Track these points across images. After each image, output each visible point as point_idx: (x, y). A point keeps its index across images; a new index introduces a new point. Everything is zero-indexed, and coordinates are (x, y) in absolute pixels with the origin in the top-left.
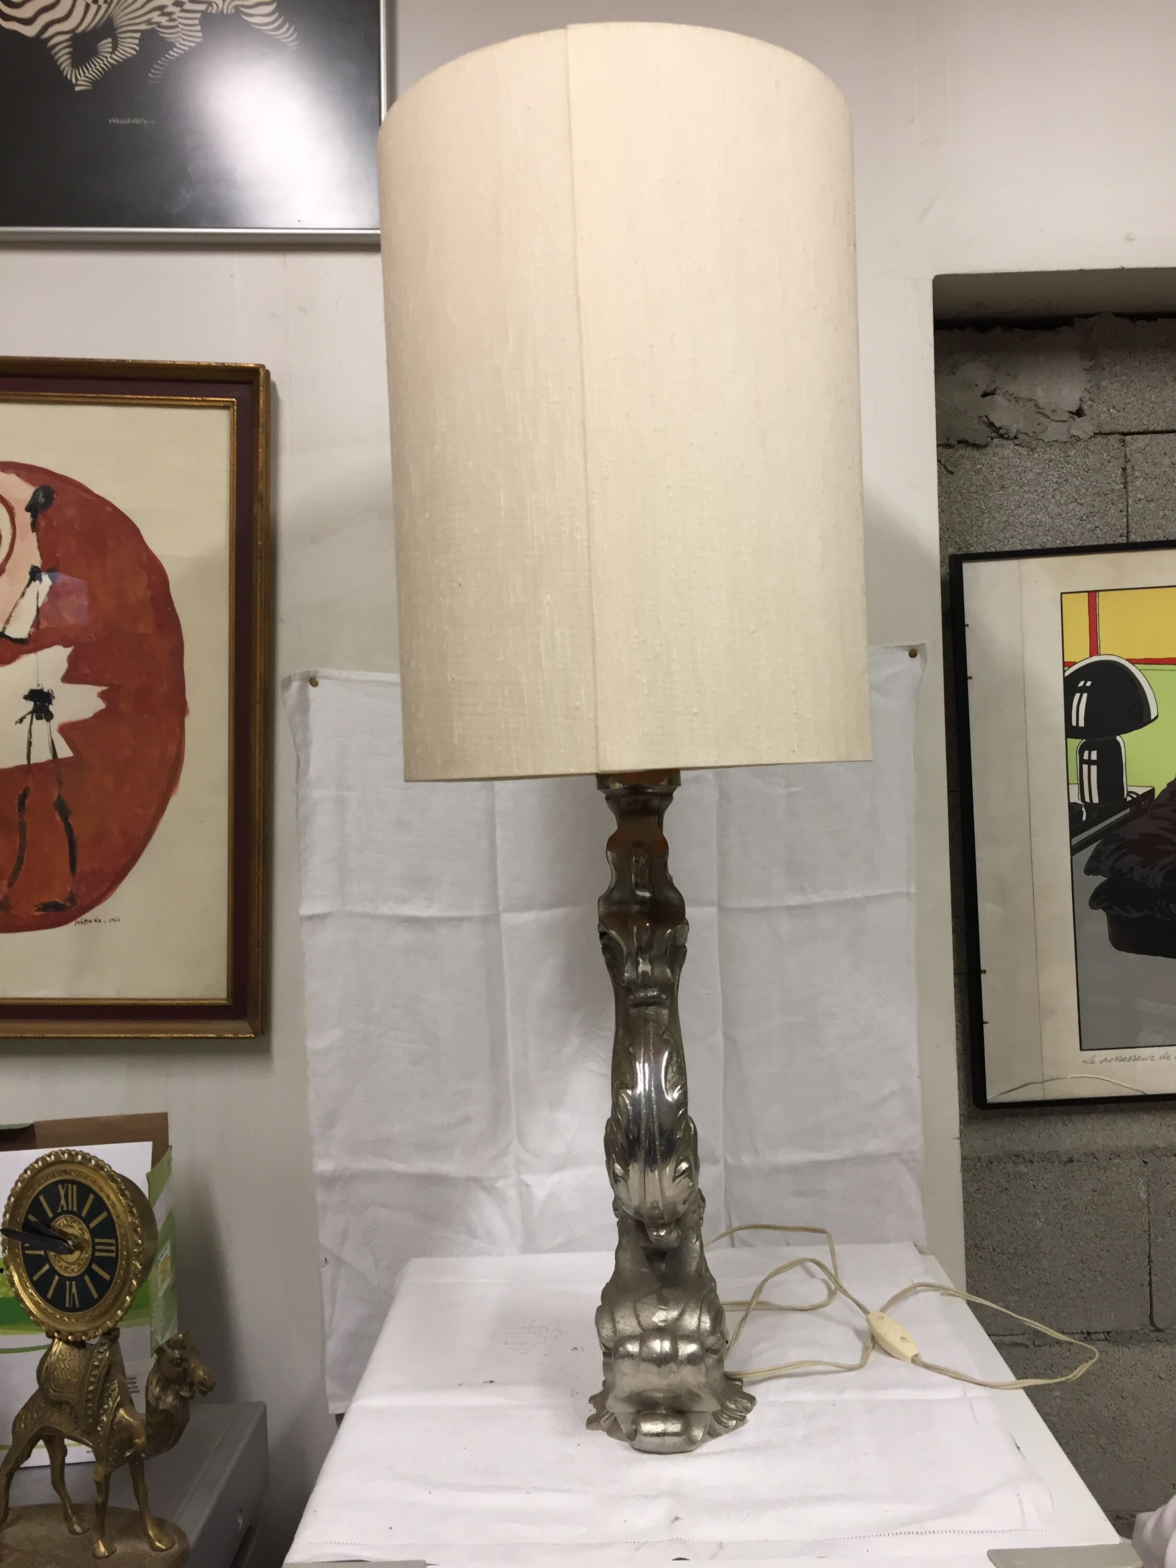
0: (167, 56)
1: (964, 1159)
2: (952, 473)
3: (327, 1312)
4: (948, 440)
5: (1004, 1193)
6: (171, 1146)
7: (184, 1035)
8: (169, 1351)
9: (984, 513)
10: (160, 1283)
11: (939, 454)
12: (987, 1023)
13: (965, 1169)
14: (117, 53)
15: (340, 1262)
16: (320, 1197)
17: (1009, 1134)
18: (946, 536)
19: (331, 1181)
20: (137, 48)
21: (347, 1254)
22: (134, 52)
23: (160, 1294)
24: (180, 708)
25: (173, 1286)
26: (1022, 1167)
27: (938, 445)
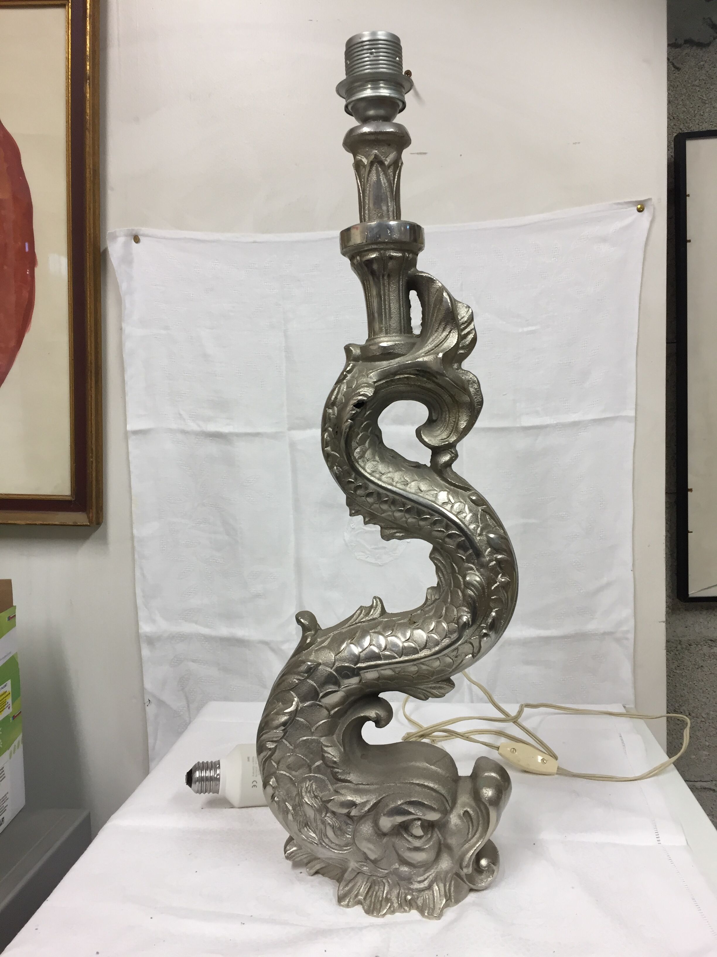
1: (668, 641)
2: (678, 69)
3: (151, 741)
4: (676, 40)
5: (699, 670)
6: (15, 606)
7: (35, 522)
9: (706, 104)
11: (669, 54)
12: (691, 530)
13: (669, 650)
15: (160, 703)
16: (145, 652)
17: (706, 623)
18: (672, 124)
19: (154, 640)
21: (166, 697)
27: (669, 45)
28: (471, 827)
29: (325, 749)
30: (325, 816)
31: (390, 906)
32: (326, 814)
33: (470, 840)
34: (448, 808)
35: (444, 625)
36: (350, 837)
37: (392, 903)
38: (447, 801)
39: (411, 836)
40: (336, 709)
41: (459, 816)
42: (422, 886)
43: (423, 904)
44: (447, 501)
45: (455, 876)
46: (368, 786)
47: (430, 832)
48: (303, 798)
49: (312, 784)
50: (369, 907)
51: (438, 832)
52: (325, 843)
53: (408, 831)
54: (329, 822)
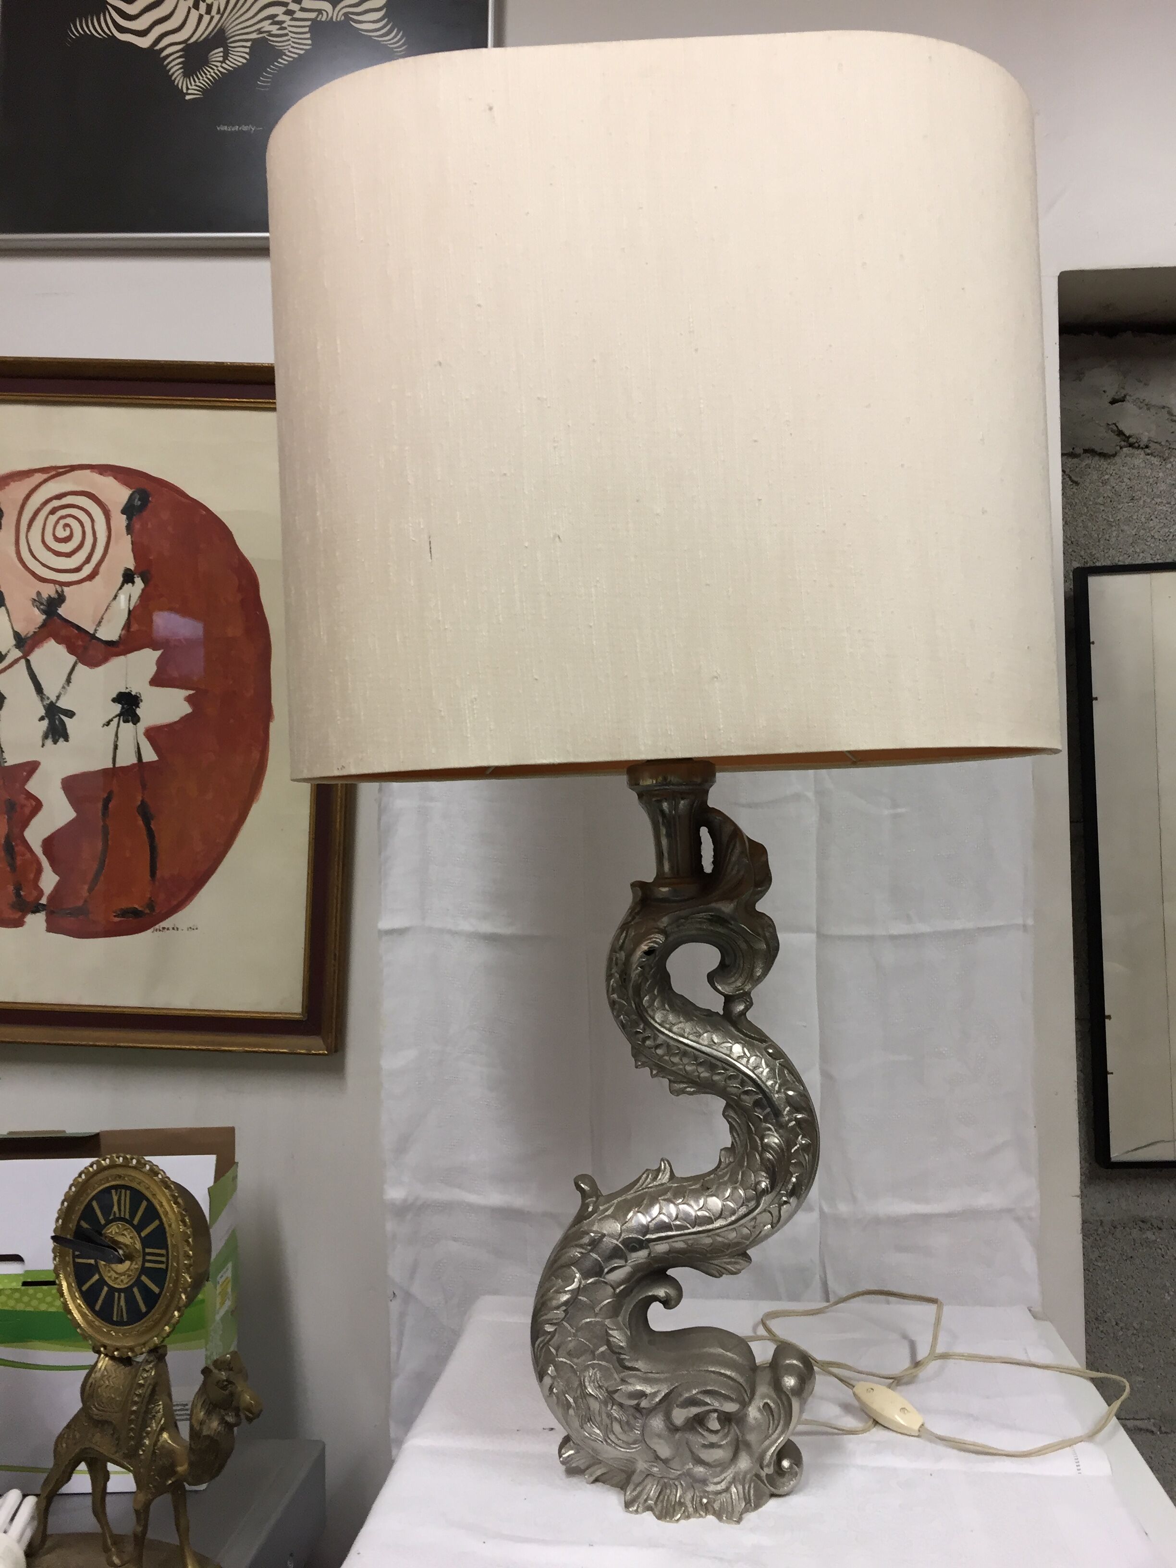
0: (276, 63)
1: (1084, 1222)
2: (1077, 483)
3: (394, 1350)
4: (1073, 449)
5: (1128, 1262)
6: (238, 1163)
7: (257, 1049)
8: (215, 1371)
9: (1112, 526)
10: (218, 1306)
11: (1063, 465)
12: (1112, 1073)
13: (1086, 1233)
14: (227, 62)
15: (408, 1297)
16: (390, 1226)
17: (1135, 1197)
18: (1070, 550)
19: (402, 1210)
20: (247, 57)
21: (416, 1289)
22: (244, 61)
23: (218, 1318)
24: (267, 714)
25: (233, 1312)
26: (1149, 1235)
27: (1063, 455)
28: (771, 1422)
29: (611, 1332)
30: (612, 1409)
31: (684, 1510)
32: (612, 1406)
33: (770, 1436)
34: (747, 1399)
35: (741, 1192)
36: (639, 1433)
37: (686, 1507)
38: (746, 1391)
39: (707, 1431)
40: (622, 1287)
41: (759, 1410)
42: (719, 1488)
43: (720, 1508)
44: (743, 1054)
45: (754, 1478)
46: (658, 1375)
47: (727, 1427)
48: (586, 1388)
49: (595, 1373)
50: (661, 1512)
51: (736, 1427)
52: (611, 1440)
53: (704, 1425)
54: (616, 1415)
